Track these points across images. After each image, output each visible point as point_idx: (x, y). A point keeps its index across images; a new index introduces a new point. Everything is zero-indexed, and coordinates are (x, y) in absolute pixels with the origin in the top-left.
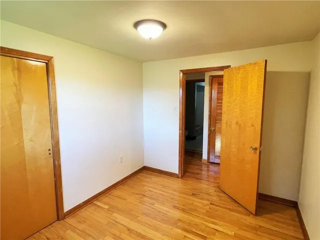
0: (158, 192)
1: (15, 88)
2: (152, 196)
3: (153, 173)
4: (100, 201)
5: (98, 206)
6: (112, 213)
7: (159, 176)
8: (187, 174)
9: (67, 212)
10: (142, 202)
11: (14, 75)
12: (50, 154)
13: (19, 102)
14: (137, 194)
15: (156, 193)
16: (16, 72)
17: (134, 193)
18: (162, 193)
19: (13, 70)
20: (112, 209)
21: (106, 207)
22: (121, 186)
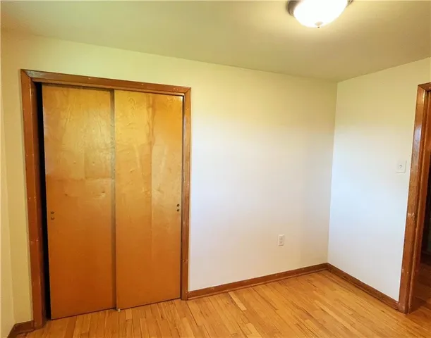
0: (340, 320)
1: (147, 127)
2: (325, 322)
3: (341, 281)
4: (237, 294)
5: (233, 301)
6: (247, 321)
7: (353, 292)
8: (422, 309)
9: (192, 292)
10: (303, 326)
11: (148, 112)
12: (178, 210)
13: (151, 144)
14: (298, 308)
15: (336, 320)
16: (150, 110)
17: (294, 305)
18: (348, 326)
19: (148, 108)
20: (251, 316)
21: (243, 308)
22: (277, 284)
